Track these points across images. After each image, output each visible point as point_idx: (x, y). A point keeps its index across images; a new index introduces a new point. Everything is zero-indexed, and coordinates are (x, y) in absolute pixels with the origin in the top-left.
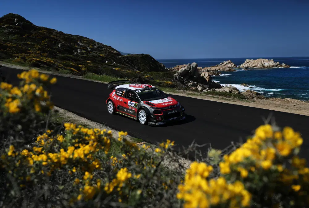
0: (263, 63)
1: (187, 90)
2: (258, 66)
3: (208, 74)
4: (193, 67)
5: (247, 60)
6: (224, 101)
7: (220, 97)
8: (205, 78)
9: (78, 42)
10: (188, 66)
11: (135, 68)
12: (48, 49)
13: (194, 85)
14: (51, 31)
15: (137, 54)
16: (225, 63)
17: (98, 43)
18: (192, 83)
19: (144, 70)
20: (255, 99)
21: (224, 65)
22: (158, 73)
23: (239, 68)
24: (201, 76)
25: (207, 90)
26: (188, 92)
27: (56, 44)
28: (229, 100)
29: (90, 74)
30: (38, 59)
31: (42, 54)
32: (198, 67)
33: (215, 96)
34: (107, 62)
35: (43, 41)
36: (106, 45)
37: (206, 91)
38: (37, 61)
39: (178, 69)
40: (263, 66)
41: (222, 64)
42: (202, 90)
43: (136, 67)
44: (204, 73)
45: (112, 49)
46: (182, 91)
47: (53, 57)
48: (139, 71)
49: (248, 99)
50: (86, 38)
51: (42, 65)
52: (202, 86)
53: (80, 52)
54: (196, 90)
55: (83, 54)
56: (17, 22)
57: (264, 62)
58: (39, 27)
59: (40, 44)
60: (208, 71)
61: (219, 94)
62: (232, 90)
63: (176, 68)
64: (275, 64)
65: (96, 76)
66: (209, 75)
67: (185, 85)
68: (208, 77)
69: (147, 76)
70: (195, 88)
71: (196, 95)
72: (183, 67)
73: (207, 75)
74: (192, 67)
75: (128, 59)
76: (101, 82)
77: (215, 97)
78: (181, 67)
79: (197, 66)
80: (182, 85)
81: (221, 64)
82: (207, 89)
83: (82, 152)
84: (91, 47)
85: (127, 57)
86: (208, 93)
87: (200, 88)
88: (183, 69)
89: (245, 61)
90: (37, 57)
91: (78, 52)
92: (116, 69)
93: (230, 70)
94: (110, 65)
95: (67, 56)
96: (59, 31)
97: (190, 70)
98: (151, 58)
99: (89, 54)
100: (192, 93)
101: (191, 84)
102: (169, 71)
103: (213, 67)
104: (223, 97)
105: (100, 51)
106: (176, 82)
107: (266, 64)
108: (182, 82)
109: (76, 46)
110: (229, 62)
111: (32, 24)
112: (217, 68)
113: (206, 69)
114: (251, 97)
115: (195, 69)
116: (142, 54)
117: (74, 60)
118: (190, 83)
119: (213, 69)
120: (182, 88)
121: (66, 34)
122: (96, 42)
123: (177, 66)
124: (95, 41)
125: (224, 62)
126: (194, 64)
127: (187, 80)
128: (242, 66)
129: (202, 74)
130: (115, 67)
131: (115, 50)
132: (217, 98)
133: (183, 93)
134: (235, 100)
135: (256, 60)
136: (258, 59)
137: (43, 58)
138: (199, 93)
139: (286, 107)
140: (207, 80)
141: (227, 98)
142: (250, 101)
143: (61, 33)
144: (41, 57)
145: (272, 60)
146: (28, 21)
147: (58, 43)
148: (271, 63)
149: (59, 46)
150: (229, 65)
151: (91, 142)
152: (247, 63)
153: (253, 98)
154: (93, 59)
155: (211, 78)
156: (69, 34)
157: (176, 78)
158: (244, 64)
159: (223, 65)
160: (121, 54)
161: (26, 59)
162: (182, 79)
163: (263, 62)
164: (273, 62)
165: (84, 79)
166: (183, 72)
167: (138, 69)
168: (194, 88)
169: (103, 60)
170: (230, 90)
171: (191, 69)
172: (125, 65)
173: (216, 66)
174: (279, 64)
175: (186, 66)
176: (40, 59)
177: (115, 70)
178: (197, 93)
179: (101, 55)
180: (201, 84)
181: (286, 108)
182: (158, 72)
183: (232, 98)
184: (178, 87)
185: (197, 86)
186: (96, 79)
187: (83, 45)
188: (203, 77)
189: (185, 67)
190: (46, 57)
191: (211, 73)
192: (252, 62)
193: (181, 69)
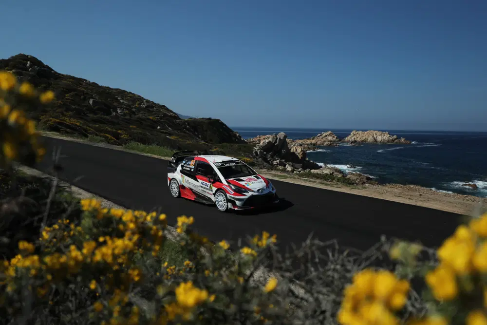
0: (375, 136)
1: (272, 170)
2: (368, 141)
3: (300, 149)
4: (280, 138)
5: (354, 132)
6: (324, 186)
7: (318, 181)
8: (297, 154)
9: (119, 98)
10: (273, 138)
11: (199, 138)
12: (74, 107)
13: (281, 164)
14: (80, 81)
15: (203, 118)
16: (324, 135)
17: (148, 101)
18: (278, 161)
19: (211, 140)
20: (367, 185)
21: (323, 138)
22: (232, 146)
23: (344, 142)
24: (292, 151)
25: (300, 171)
26: (273, 172)
27: (86, 99)
28: (331, 185)
29: (134, 144)
30: (57, 120)
31: (65, 113)
32: (287, 140)
33: (311, 180)
34: (159, 127)
35: (67, 95)
36: (159, 104)
37: (298, 172)
38: (55, 122)
39: (260, 141)
40: (375, 140)
41: (321, 135)
42: (293, 171)
43: (200, 136)
44: (296, 148)
45: (167, 109)
46: (265, 171)
47: (81, 118)
48: (205, 141)
49: (357, 184)
50: (130, 93)
51: (64, 129)
52: (293, 166)
53: (120, 112)
54: (284, 170)
55: (125, 115)
56: (31, 66)
58: (63, 75)
59: (63, 99)
60: (301, 145)
61: (317, 176)
62: (333, 172)
63: (256, 140)
64: (391, 138)
65: (142, 146)
66: (302, 151)
67: (269, 163)
68: (301, 153)
69: (215, 150)
70: (283, 168)
71: (285, 177)
72: (266, 139)
74: (278, 139)
75: (189, 124)
76: (149, 155)
77: (311, 181)
78: (264, 139)
79: (285, 137)
80: (265, 163)
81: (319, 137)
82: (300, 170)
84: (137, 106)
85: (187, 121)
86: (301, 175)
87: (289, 168)
88: (267, 141)
89: (351, 133)
90: (56, 117)
91: (117, 112)
92: (172, 138)
93: (331, 144)
94: (163, 132)
95: (101, 118)
96: (91, 81)
97: (276, 142)
98: (222, 124)
99: (133, 116)
100: (279, 174)
102: (247, 143)
103: (308, 139)
104: (322, 181)
105: (149, 111)
106: (257, 159)
107: (379, 138)
108: (265, 159)
109: (115, 104)
110: (330, 134)
111: (53, 70)
112: (314, 141)
113: (299, 142)
114: (361, 183)
115: (283, 143)
116: (210, 119)
117: (112, 123)
118: (276, 160)
119: (307, 143)
120: (264, 167)
121: (101, 87)
122: (145, 99)
123: (258, 136)
124: (143, 98)
125: (323, 133)
126: (281, 135)
127: (272, 156)
128: (346, 139)
129: (292, 149)
130: (170, 135)
131: (171, 111)
132: (314, 182)
133: (266, 174)
134: (339, 186)
135: (366, 133)
136: (368, 131)
137: (66, 119)
138: (288, 174)
139: (410, 197)
140: (300, 157)
141: (329, 183)
142: (360, 188)
143: (94, 84)
144: (62, 117)
145: (387, 132)
146: (46, 65)
147: (89, 98)
148: (386, 137)
149: (91, 102)
150: (330, 138)
151: (128, 233)
152: (354, 135)
153: (364, 183)
154: (140, 122)
155: (304, 154)
156: (105, 87)
157: (256, 153)
158: (349, 137)
159: (321, 137)
160: (180, 117)
161: (40, 120)
162: (265, 155)
163: (375, 135)
164: (389, 135)
165: (125, 150)
166: (266, 145)
167: (204, 139)
168: (281, 168)
169: (153, 125)
170: (331, 172)
171: (278, 141)
172: (185, 133)
173: (312, 138)
174: (397, 139)
175: (271, 137)
176: (61, 120)
177: (170, 140)
178: (286, 175)
179: (151, 117)
180: (291, 163)
181: (410, 199)
182: (232, 144)
183: (335, 182)
184: (259, 165)
185: (285, 166)
186: (143, 151)
187: (125, 102)
188: (294, 153)
189: (268, 138)
190: (70, 117)
191: (304, 148)
192: (360, 134)
193: (264, 141)
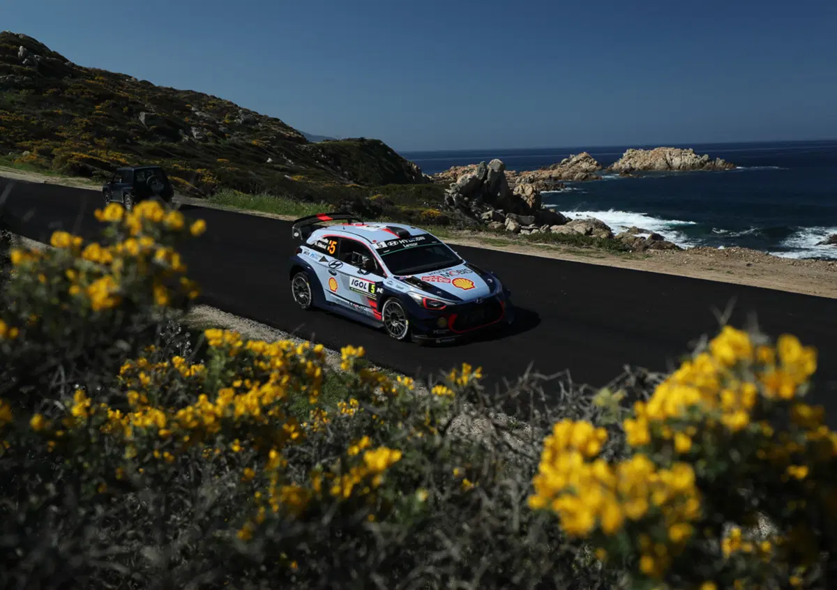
0: (668, 158)
1: (480, 231)
2: (657, 165)
3: (531, 189)
4: (493, 170)
5: (629, 151)
6: (576, 257)
7: (564, 247)
8: (525, 199)
9: (193, 109)
10: (480, 171)
11: (344, 176)
12: (111, 128)
13: (496, 218)
14: (117, 79)
15: (349, 140)
16: (574, 160)
17: (246, 112)
18: (490, 212)
19: (366, 180)
20: (652, 251)
21: (572, 165)
22: (405, 188)
23: (611, 172)
24: (515, 193)
25: (531, 230)
26: (482, 235)
27: (133, 113)
28: (588, 255)
29: (227, 194)
30: (84, 156)
31: (96, 140)
32: (505, 172)
33: (551, 246)
34: (269, 160)
35: (97, 107)
36: (266, 116)
37: (527, 233)
38: (82, 159)
39: (455, 176)
40: (669, 166)
41: (567, 161)
42: (517, 231)
43: (346, 173)
44: (524, 188)
45: (283, 125)
46: (466, 234)
47: (125, 150)
48: (355, 182)
49: (634, 250)
50: (214, 97)
51: (98, 170)
52: (517, 220)
53: (197, 136)
54: (502, 230)
55: (206, 139)
56: (25, 55)
57: (670, 154)
58: (86, 69)
59: (90, 114)
60: (531, 181)
61: (561, 239)
62: (592, 229)
63: (449, 174)
64: (698, 161)
65: (242, 196)
66: (533, 191)
67: (475, 218)
68: (532, 196)
69: (375, 197)
70: (500, 224)
71: (505, 243)
72: (468, 172)
73: (529, 190)
74: (490, 172)
75: (323, 152)
76: (257, 213)
77: (551, 249)
78: (464, 172)
79: (502, 168)
80: (467, 218)
81: (564, 163)
82: (531, 226)
83: (255, 401)
84: (227, 121)
85: (321, 147)
86: (533, 238)
87: (511, 225)
88: (469, 176)
89: (624, 154)
90: (83, 149)
91: (192, 135)
92: (296, 178)
93: (587, 177)
94: (277, 169)
95: (162, 147)
96: (140, 79)
97: (485, 178)
98: (385, 148)
99: (221, 140)
100: (493, 237)
101: (489, 215)
102: (432, 181)
103: (544, 169)
104: (571, 247)
105: (250, 131)
106: (451, 210)
107: (677, 162)
108: (467, 211)
109: (187, 119)
110: (585, 158)
111: (67, 61)
112: (555, 173)
113: (527, 176)
114: (641, 247)
115: (499, 178)
116: (362, 140)
117: (184, 155)
118: (488, 211)
119: (543, 176)
120: (466, 226)
121: (159, 89)
122: (240, 108)
123: (452, 168)
124: (236, 106)
125: (571, 156)
126: (495, 164)
127: (479, 205)
128: (615, 166)
129: (516, 189)
130: (292, 173)
131: (291, 129)
132: (556, 249)
133: (469, 238)
134: (602, 255)
135: (652, 152)
136: (655, 149)
137: (99, 151)
138: (510, 237)
139: (729, 269)
140: (530, 204)
141: (583, 250)
142: (640, 257)
143: (146, 84)
144: (93, 149)
145: (691, 150)
146: (55, 52)
147: (138, 111)
148: (689, 158)
149: (142, 117)
150: (585, 165)
151: (274, 376)
152: (630, 158)
153: (646, 248)
154: (235, 152)
155: (538, 198)
156: (167, 89)
157: (450, 199)
158: (621, 161)
159: (568, 164)
160: (308, 139)
161: (53, 156)
162: (467, 203)
163: (668, 155)
164: (693, 155)
165: (211, 206)
166: (467, 184)
167: (353, 177)
168: (496, 225)
169: (258, 155)
170: (589, 229)
171: (489, 177)
172: (318, 168)
173: (552, 166)
174: (708, 161)
175: (476, 169)
176: (90, 154)
177: (293, 182)
178: (506, 238)
179: (254, 142)
180: (514, 215)
181: (728, 272)
182: (405, 185)
183: (594, 248)
184: (455, 222)
185: (503, 221)
186: (243, 206)
187: (205, 115)
188: (519, 196)
189: (472, 170)
190: (108, 148)
191: (538, 186)
192: (641, 155)
193: (463, 177)
